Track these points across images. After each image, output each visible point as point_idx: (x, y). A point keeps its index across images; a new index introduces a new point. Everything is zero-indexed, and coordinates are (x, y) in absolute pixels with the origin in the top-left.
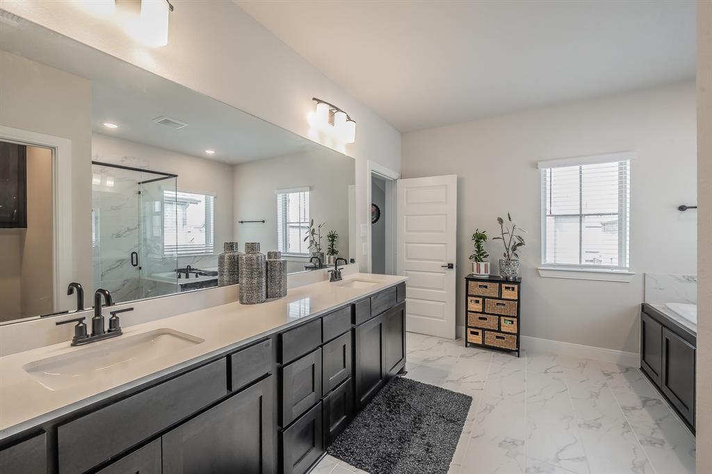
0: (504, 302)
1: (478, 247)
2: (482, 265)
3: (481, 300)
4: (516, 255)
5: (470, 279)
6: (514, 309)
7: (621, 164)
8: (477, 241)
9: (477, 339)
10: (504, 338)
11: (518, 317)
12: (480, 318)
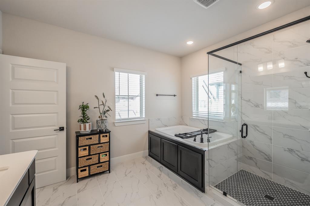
0: (102, 145)
1: (84, 114)
2: (87, 125)
3: (87, 148)
4: (106, 117)
5: (79, 135)
6: (107, 147)
7: (140, 76)
8: (83, 110)
9: (86, 173)
10: (102, 166)
11: (109, 151)
12: (87, 159)
